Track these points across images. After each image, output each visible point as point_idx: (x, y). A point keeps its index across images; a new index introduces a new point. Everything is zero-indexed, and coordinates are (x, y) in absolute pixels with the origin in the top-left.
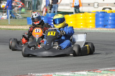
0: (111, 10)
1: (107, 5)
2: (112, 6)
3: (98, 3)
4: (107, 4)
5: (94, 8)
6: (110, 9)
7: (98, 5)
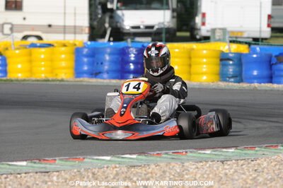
0: (41, 42)
1: (33, 30)
2: (44, 32)
3: (12, 25)
4: (33, 28)
5: (4, 34)
6: (39, 38)
7: (11, 29)
